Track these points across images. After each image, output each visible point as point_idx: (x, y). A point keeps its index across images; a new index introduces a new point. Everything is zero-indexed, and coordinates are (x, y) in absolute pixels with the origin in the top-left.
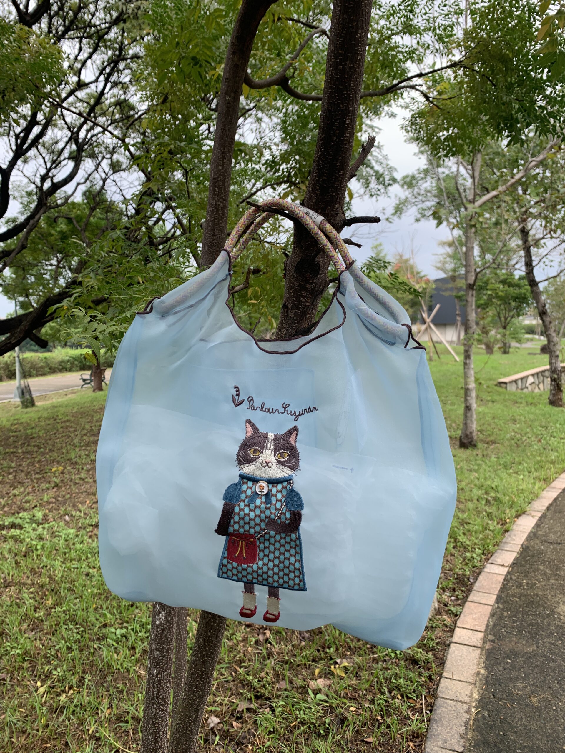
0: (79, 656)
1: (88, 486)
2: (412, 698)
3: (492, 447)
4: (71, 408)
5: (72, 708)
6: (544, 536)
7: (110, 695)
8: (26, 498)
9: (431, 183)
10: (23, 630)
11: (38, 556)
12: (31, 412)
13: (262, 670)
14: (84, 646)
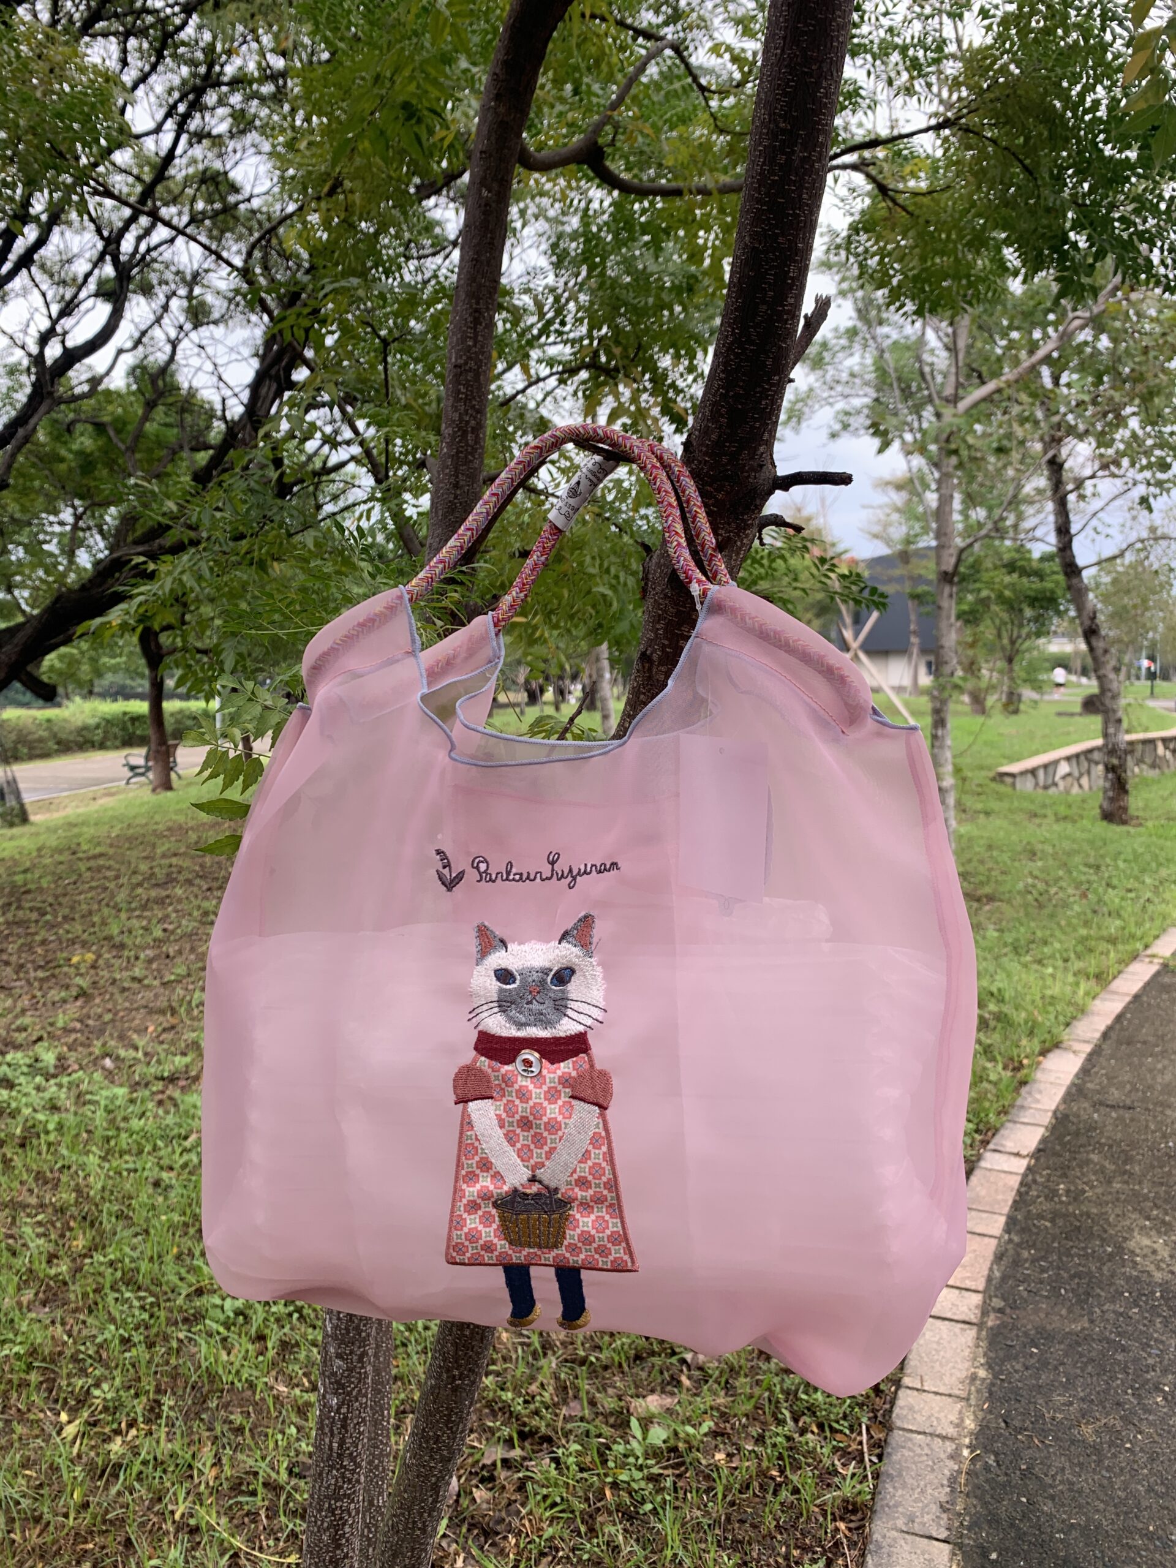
0: (148, 1357)
1: (150, 995)
2: (841, 1432)
3: (987, 908)
4: (107, 827)
5: (137, 1467)
6: (1098, 1092)
7: (216, 1438)
8: (18, 1022)
9: (863, 357)
10: (25, 1303)
11: (49, 1144)
12: (21, 836)
13: (532, 1379)
14: (157, 1335)
